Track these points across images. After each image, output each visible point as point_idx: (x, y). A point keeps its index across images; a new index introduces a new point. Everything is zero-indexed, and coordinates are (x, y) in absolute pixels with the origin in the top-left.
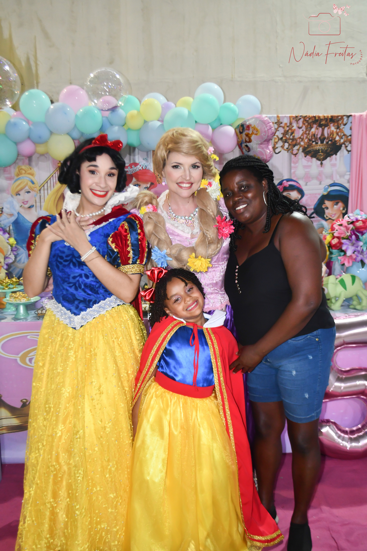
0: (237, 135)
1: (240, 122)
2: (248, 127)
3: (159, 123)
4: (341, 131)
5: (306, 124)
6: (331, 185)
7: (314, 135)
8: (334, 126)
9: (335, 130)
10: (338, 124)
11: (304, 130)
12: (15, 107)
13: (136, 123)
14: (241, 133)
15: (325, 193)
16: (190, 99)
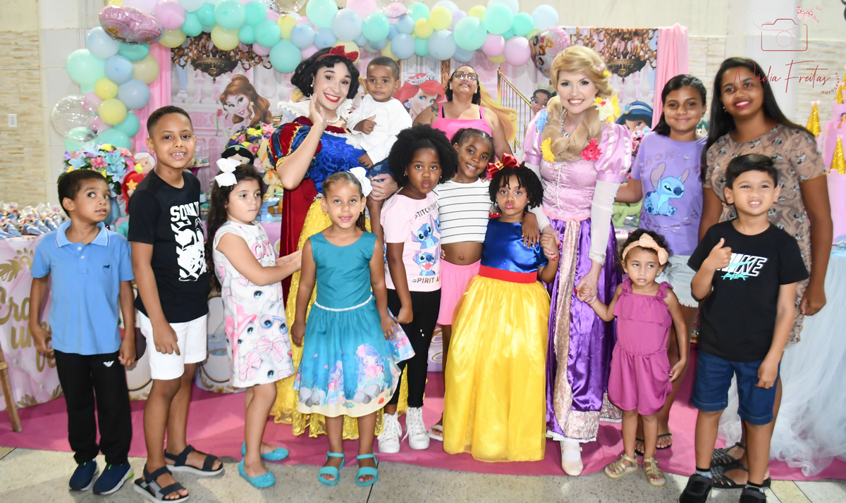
0: (531, 47)
1: (535, 34)
2: (543, 39)
3: (449, 33)
4: (646, 45)
5: (608, 37)
6: (633, 104)
7: (616, 49)
8: (638, 39)
9: (639, 45)
10: (643, 38)
11: (606, 43)
12: (302, 12)
13: (425, 32)
14: (535, 45)
15: (627, 112)
16: (482, 8)
